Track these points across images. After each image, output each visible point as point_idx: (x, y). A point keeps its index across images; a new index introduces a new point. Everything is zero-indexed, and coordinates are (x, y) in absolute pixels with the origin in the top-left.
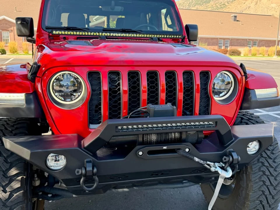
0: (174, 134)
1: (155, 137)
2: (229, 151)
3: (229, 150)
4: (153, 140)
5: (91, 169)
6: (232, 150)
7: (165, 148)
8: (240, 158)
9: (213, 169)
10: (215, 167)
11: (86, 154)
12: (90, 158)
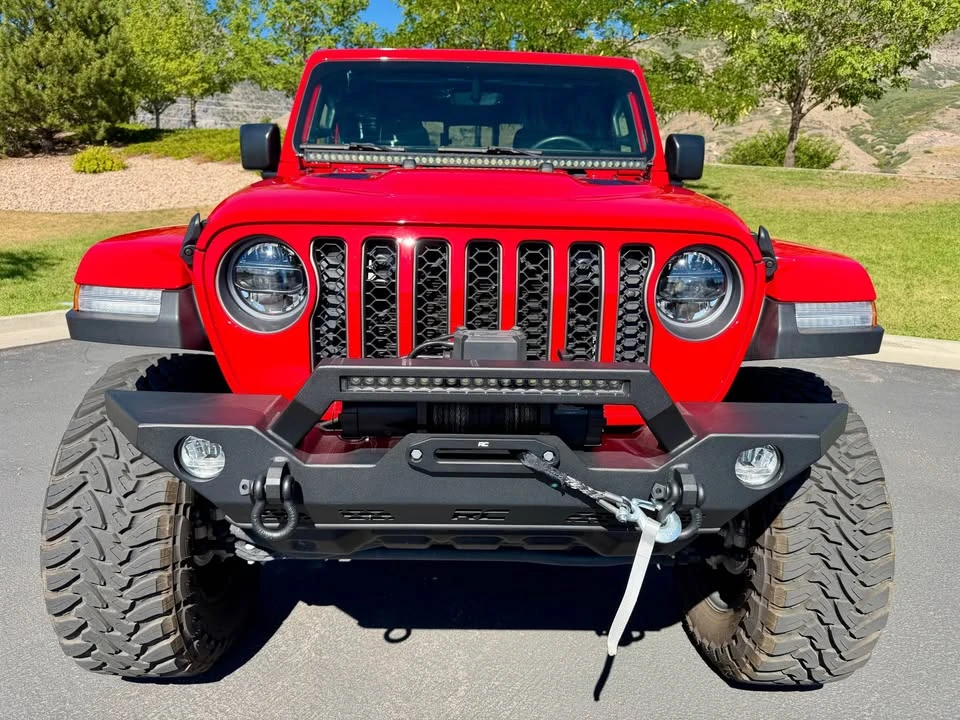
0: (519, 412)
1: (463, 413)
2: (676, 470)
3: (675, 467)
4: (458, 421)
5: (277, 482)
6: (684, 466)
7: (482, 444)
8: (701, 492)
9: (622, 514)
10: (629, 511)
11: (275, 444)
12: (284, 455)
